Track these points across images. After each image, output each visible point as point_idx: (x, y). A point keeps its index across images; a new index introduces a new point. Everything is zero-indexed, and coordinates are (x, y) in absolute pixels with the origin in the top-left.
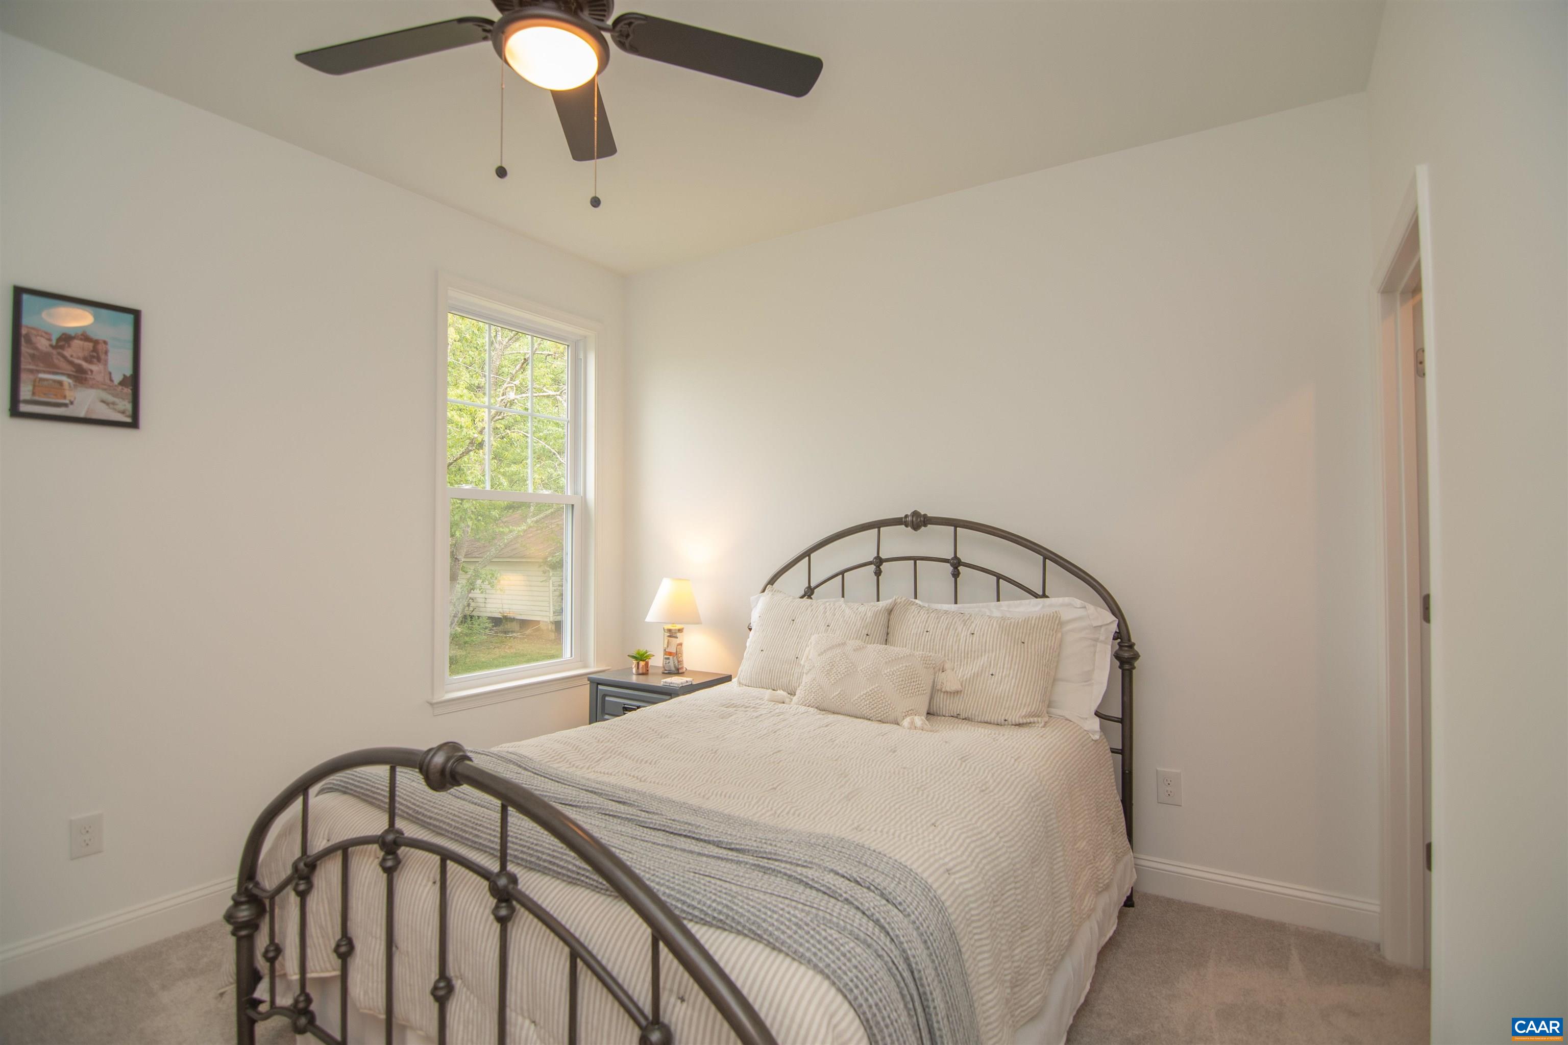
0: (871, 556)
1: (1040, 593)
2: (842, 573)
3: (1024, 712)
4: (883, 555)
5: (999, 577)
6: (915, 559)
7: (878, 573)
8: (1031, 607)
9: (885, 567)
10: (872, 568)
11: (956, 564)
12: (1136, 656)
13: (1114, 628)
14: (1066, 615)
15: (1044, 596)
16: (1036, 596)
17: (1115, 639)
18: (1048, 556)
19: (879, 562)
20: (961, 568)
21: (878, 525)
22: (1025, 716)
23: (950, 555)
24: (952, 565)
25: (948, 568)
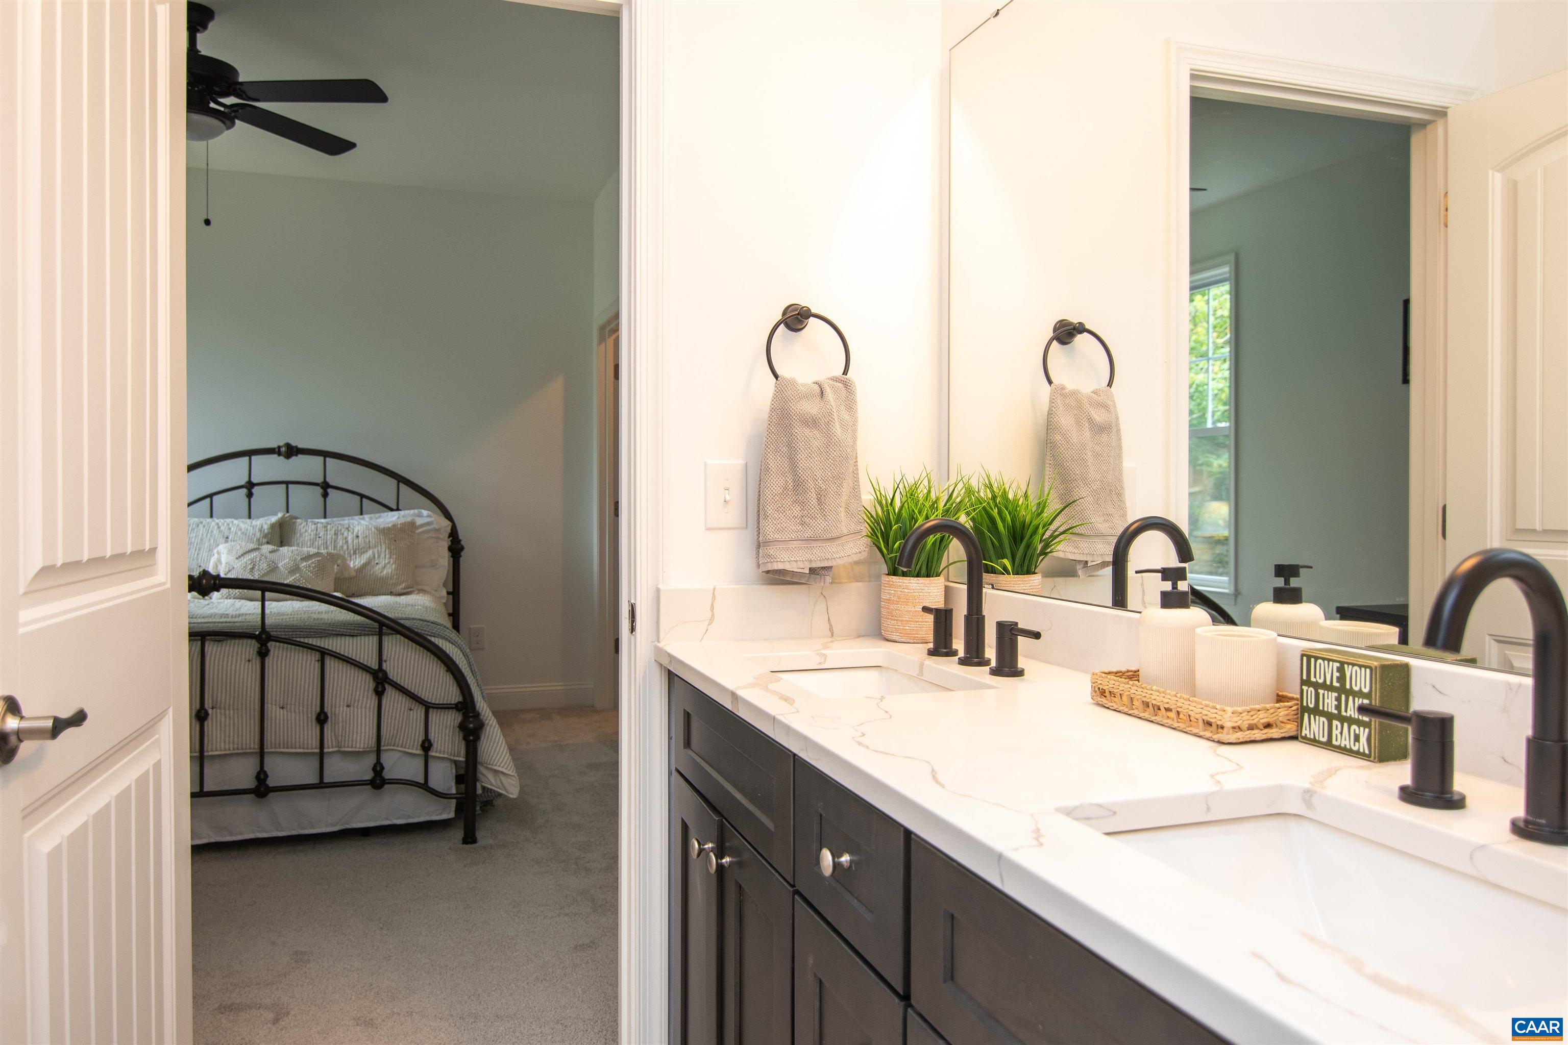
0: (243, 481)
1: (395, 507)
2: (211, 496)
3: (403, 585)
4: (255, 480)
5: (362, 496)
6: (287, 483)
7: (250, 495)
8: (390, 519)
9: (255, 490)
10: (244, 491)
11: (325, 487)
12: (462, 548)
13: (449, 529)
14: (419, 521)
15: (398, 509)
16: (391, 510)
17: (449, 537)
18: (401, 480)
19: (250, 486)
20: (330, 490)
21: (250, 453)
22: (404, 589)
23: (320, 480)
24: (322, 488)
25: (319, 490)
